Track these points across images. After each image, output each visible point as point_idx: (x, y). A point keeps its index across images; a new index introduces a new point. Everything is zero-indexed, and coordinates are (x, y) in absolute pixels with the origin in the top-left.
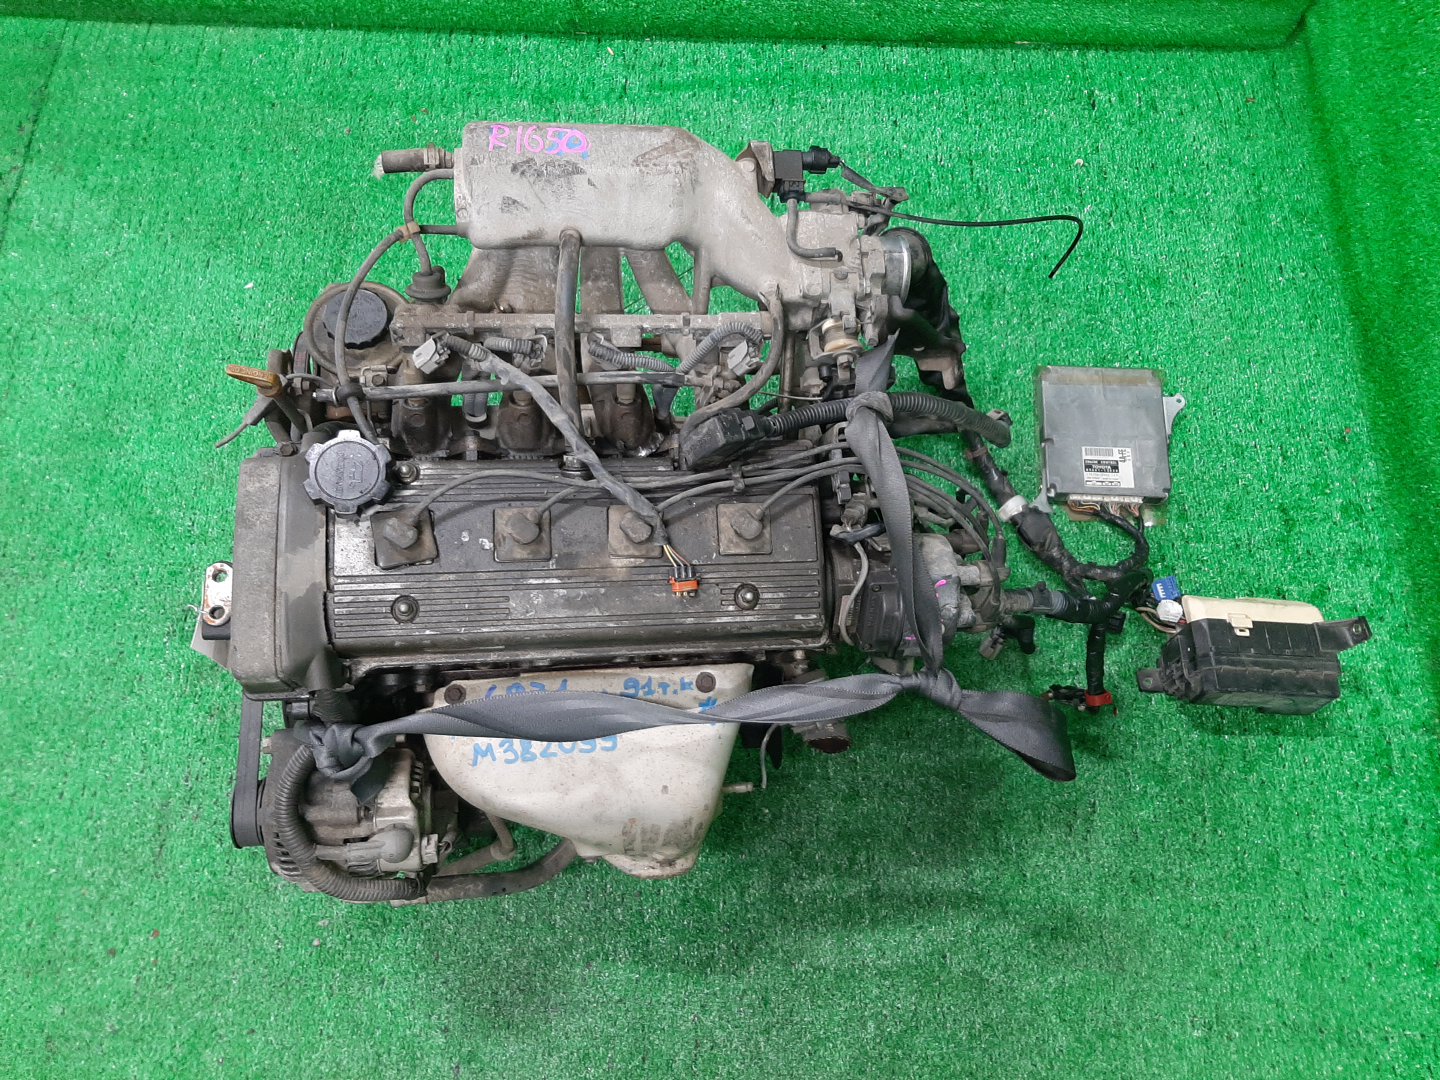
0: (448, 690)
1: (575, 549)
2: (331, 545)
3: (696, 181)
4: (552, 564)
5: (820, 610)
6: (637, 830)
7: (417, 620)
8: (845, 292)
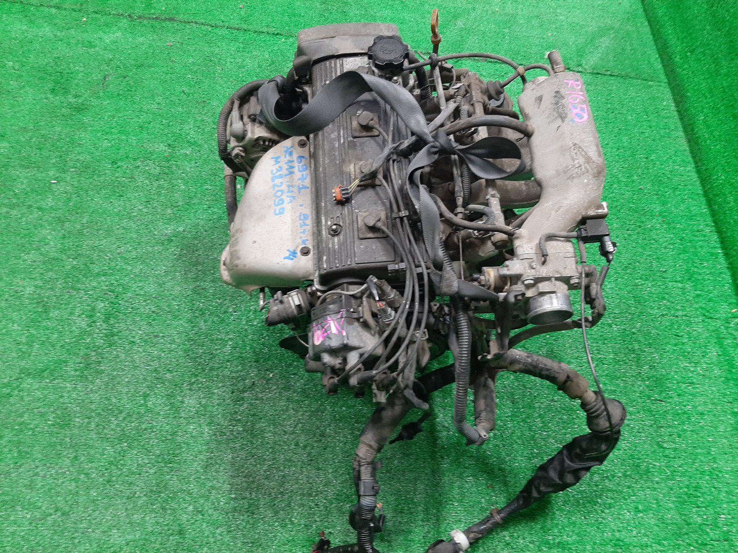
1: (358, 148)
3: (573, 177)
4: (350, 139)
8: (522, 268)
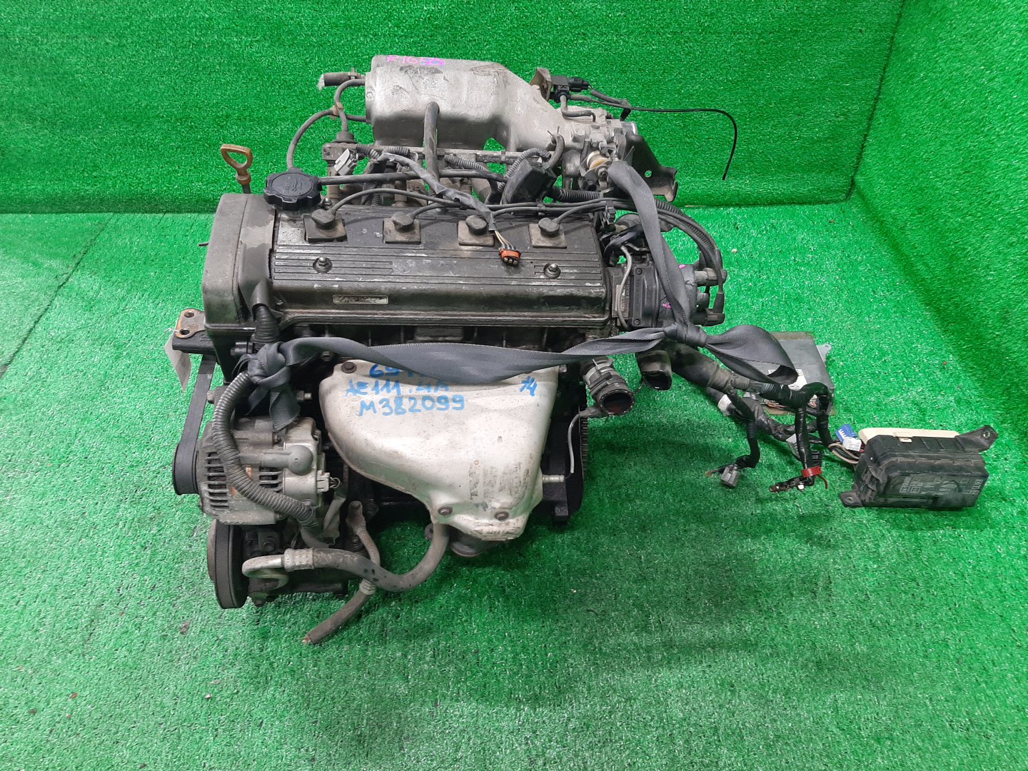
0: (344, 365)
1: (436, 240)
2: (276, 232)
4: (421, 247)
5: (602, 281)
6: (479, 472)
7: (330, 272)
